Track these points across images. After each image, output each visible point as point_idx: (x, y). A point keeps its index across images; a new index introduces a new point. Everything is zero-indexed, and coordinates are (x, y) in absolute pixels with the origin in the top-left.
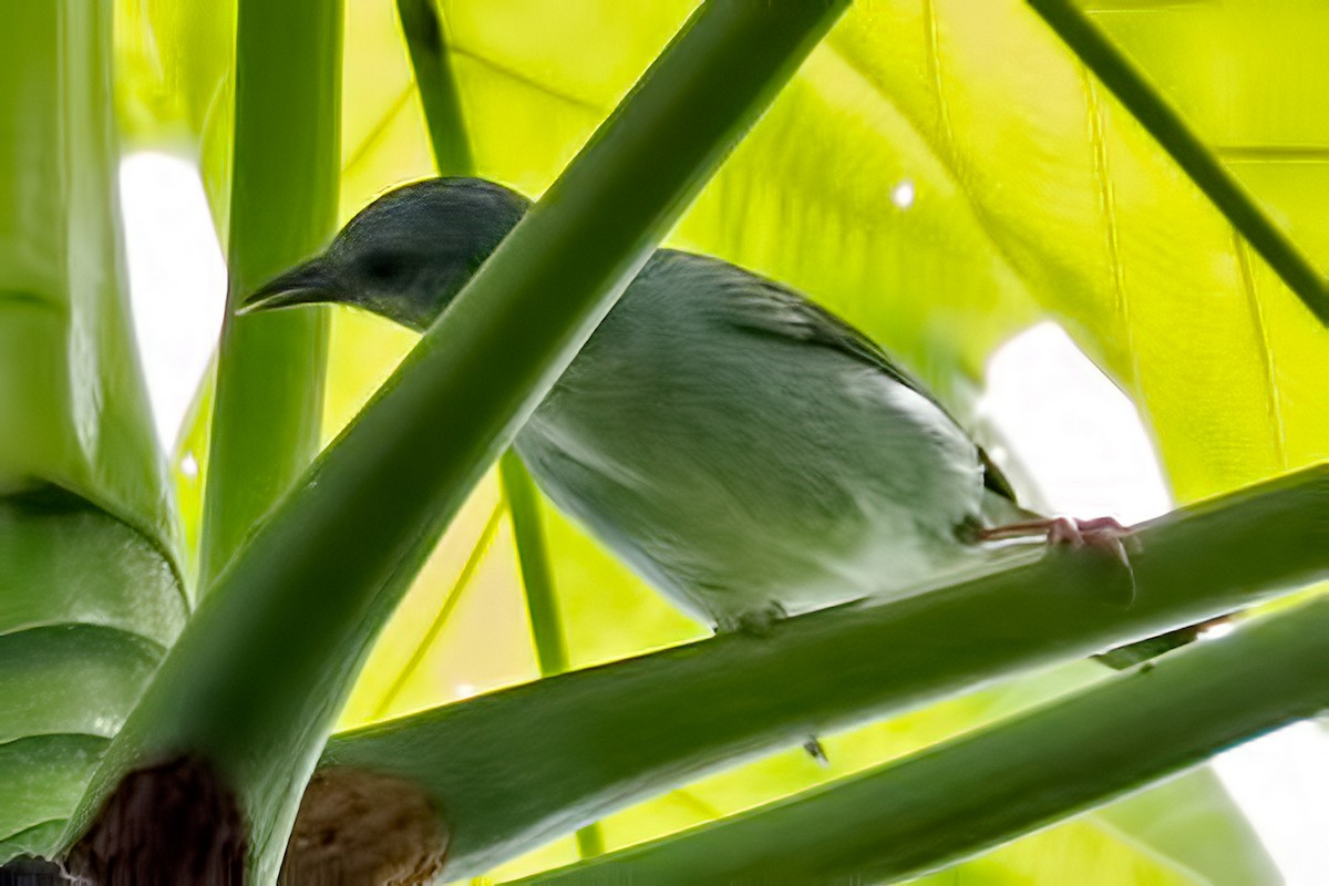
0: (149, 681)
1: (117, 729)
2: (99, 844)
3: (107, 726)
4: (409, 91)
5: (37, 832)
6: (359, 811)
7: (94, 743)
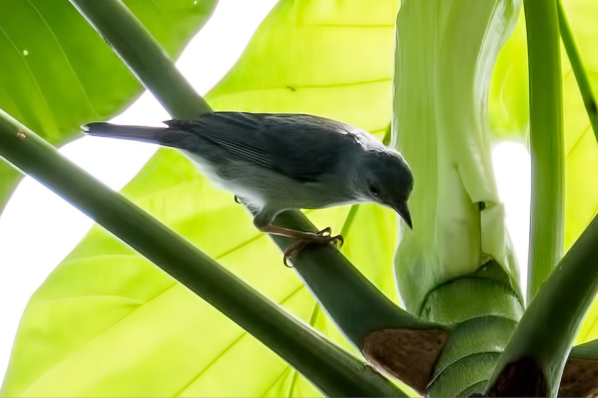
0: (513, 333)
1: (503, 350)
2: (499, 388)
3: (499, 349)
4: (589, 126)
5: (479, 384)
6: (582, 371)
7: (496, 354)
